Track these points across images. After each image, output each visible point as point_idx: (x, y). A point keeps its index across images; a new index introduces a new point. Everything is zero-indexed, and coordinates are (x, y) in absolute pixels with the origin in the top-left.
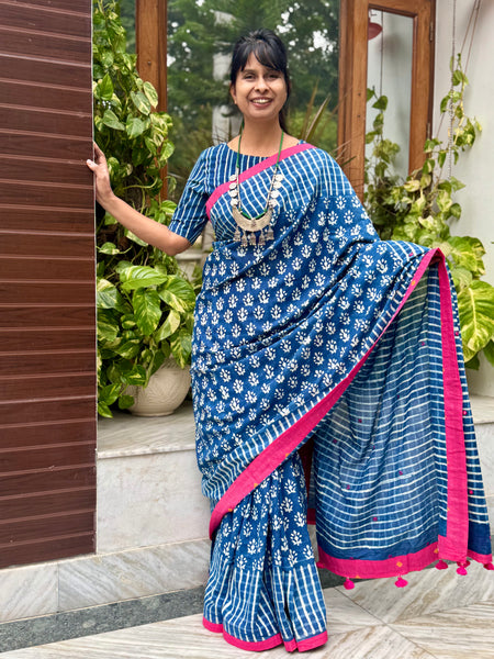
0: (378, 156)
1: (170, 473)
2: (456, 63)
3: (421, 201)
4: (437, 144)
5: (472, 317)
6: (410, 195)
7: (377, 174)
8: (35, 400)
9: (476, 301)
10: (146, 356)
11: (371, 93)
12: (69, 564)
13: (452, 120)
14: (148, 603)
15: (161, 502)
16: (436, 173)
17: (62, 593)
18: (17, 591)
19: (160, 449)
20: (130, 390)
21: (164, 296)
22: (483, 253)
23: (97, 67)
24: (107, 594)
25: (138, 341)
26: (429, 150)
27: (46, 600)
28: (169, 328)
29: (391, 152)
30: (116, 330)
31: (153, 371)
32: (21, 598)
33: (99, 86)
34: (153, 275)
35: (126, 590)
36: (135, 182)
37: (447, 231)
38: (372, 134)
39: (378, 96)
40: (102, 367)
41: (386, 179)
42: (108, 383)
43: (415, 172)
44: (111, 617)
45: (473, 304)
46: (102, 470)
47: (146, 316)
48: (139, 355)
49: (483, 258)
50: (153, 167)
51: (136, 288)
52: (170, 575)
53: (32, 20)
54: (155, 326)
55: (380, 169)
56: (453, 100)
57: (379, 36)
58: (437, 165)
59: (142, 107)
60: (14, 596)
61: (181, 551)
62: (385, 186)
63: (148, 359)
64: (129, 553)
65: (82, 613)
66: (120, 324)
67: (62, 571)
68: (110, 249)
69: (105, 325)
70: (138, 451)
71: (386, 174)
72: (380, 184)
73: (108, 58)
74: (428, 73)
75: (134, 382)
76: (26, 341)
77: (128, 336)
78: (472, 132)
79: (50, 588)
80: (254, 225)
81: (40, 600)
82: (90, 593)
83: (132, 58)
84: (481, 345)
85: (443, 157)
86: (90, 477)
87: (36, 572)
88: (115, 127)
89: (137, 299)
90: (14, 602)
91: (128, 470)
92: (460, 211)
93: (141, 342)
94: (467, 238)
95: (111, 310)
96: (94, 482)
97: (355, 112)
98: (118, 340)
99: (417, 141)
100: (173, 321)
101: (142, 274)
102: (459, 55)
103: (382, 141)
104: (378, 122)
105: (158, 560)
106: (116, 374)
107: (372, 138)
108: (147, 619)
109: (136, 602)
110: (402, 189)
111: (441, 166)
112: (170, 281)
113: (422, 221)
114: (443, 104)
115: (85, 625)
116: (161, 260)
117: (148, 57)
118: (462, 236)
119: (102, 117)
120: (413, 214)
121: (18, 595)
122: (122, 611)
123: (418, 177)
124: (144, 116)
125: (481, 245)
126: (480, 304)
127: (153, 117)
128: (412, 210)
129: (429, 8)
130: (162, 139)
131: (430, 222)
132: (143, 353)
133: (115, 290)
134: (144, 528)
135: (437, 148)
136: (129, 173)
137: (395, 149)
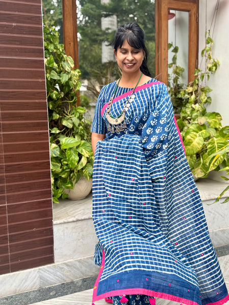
0: (174, 73)
1: (85, 228)
2: (208, 34)
3: (193, 97)
4: (200, 71)
5: (216, 150)
6: (189, 94)
7: (174, 82)
8: (26, 202)
9: (218, 143)
10: (73, 176)
11: (171, 45)
12: (44, 268)
13: (207, 60)
14: (77, 282)
15: (81, 240)
16: (200, 84)
17: (41, 280)
18: (22, 281)
19: (80, 218)
20: (66, 191)
21: (79, 150)
22: (221, 119)
23: (47, 51)
24: (60, 279)
25: (69, 170)
26: (196, 74)
27: (35, 284)
28: (82, 164)
29: (181, 72)
30: (60, 165)
31: (76, 182)
32: (24, 283)
33: (48, 60)
34: (74, 141)
35: (68, 277)
36: (65, 99)
37: (205, 110)
38: (172, 64)
39: (174, 47)
40: (54, 182)
41: (178, 85)
42: (57, 188)
43: (191, 83)
44: (62, 290)
45: (216, 145)
46: (55, 229)
47: (72, 160)
48: (70, 175)
49: (221, 122)
50: (73, 92)
51: (67, 148)
52: (86, 270)
53: (18, 41)
54: (76, 164)
55: (175, 80)
56: (207, 51)
57: (174, 18)
58: (200, 80)
59: (67, 68)
60: (21, 283)
61: (90, 260)
62: (178, 89)
63: (74, 177)
64: (68, 262)
65: (50, 288)
66: (61, 163)
67: (41, 271)
68: (56, 131)
69: (55, 163)
70: (70, 220)
71: (178, 83)
72: (176, 87)
73: (51, 47)
74: (196, 37)
75: (68, 188)
76: (21, 178)
77: (65, 168)
78: (216, 65)
79: (36, 278)
80: (117, 121)
81: (32, 283)
82: (53, 279)
83: (62, 46)
84: (220, 162)
85: (203, 77)
86: (51, 232)
87: (30, 272)
88: (55, 78)
89: (68, 153)
90: (22, 285)
91: (67, 228)
92: (211, 100)
93: (70, 170)
94: (214, 113)
95: (57, 157)
96: (52, 234)
97: (163, 57)
98: (61, 170)
99: (191, 68)
100: (84, 161)
101: (70, 141)
102: (209, 31)
103: (176, 67)
104: (174, 59)
105: (81, 264)
106: (61, 184)
107: (172, 66)
108: (77, 290)
109: (72, 282)
110: (185, 91)
111: (202, 80)
112: (82, 144)
113: (193, 106)
114: (203, 52)
115: (51, 294)
116: (78, 133)
117: (69, 40)
118: (211, 112)
119: (50, 74)
120: (190, 103)
121: (23, 282)
122: (66, 287)
123: (192, 86)
124: (68, 72)
125: (220, 116)
126: (219, 144)
127: (72, 72)
128: (189, 101)
129: (196, 8)
130: (76, 81)
131: (197, 106)
132: (72, 175)
133: (58, 148)
134: (74, 251)
135: (200, 73)
136: (62, 96)
137: (183, 70)
